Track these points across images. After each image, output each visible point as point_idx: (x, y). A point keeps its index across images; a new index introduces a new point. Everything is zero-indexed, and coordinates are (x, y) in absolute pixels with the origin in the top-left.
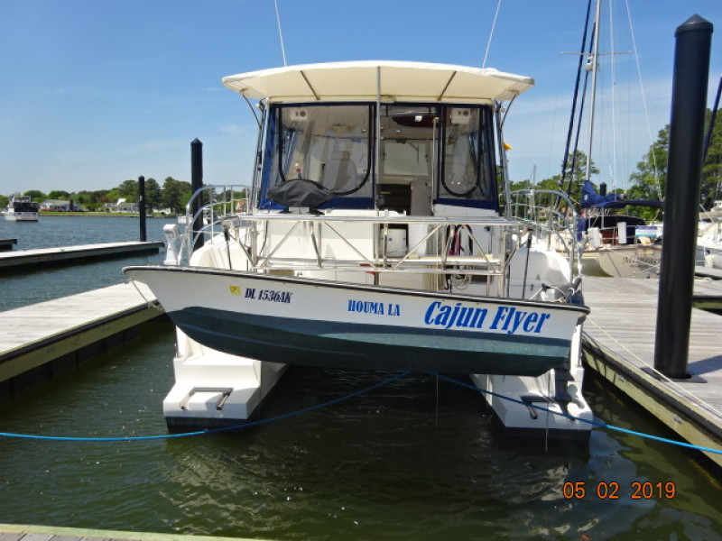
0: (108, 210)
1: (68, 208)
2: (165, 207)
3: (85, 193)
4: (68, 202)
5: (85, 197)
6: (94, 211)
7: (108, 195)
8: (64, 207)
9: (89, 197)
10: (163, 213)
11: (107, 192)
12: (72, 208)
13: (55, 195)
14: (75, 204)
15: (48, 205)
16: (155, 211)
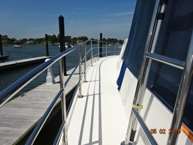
0: (43, 44)
1: (33, 43)
2: (58, 43)
3: (38, 39)
4: (33, 42)
5: (37, 40)
6: (40, 44)
7: (43, 39)
8: (32, 43)
9: (39, 40)
10: (58, 44)
11: (43, 38)
12: (34, 43)
13: (30, 40)
14: (35, 42)
15: (28, 42)
16: (56, 43)
